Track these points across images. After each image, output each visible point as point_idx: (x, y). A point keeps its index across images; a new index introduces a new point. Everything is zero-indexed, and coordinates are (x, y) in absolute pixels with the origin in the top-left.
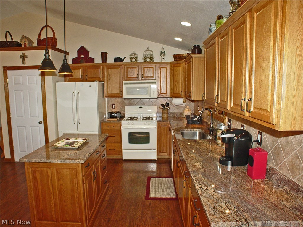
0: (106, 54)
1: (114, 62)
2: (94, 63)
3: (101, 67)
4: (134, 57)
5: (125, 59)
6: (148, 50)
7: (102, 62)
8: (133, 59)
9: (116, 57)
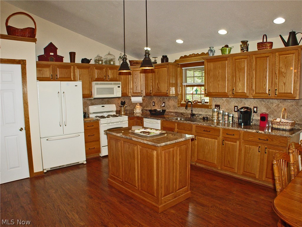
0: (74, 53)
1: (81, 63)
2: (63, 62)
3: (72, 67)
4: (100, 60)
5: (91, 60)
6: (109, 54)
7: (71, 62)
8: (100, 61)
9: (84, 58)
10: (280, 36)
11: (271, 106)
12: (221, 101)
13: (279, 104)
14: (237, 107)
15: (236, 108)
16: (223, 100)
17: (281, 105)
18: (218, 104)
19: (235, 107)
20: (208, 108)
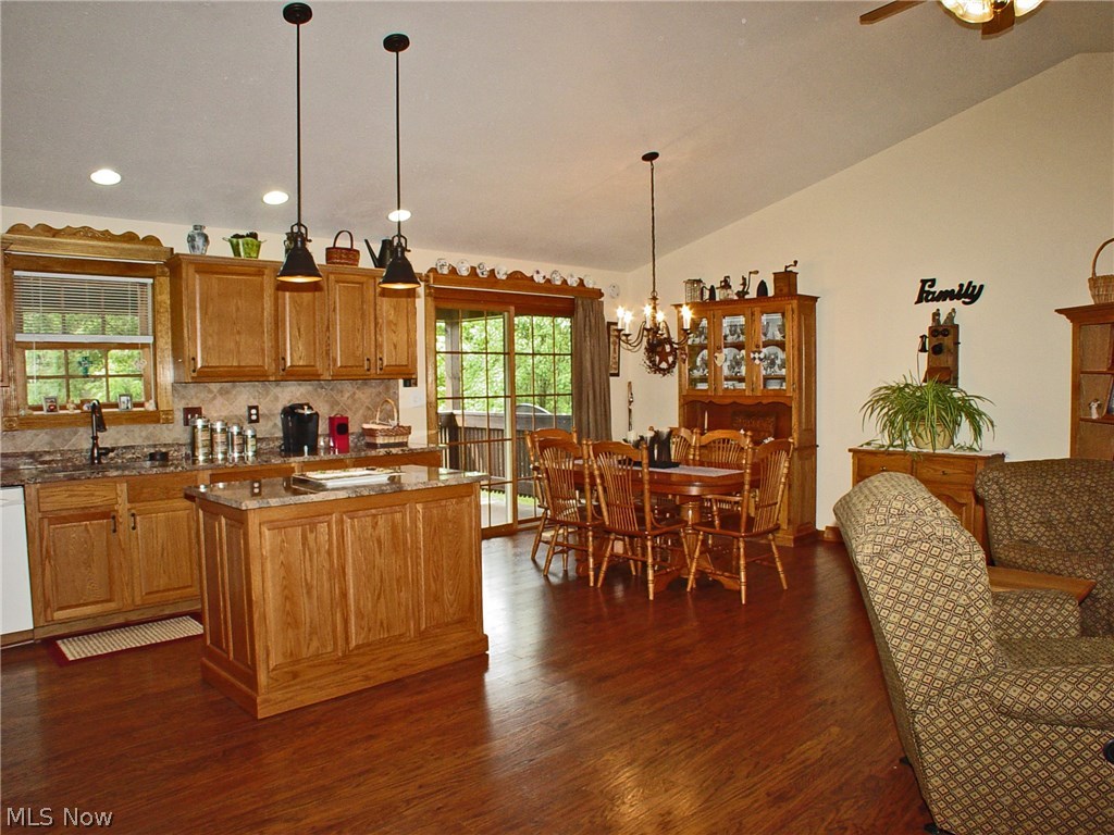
10: (366, 241)
11: (338, 397)
12: (202, 396)
13: (354, 393)
14: (256, 408)
15: (254, 411)
16: (210, 391)
17: (359, 394)
18: (195, 404)
19: (250, 408)
20: (158, 421)
